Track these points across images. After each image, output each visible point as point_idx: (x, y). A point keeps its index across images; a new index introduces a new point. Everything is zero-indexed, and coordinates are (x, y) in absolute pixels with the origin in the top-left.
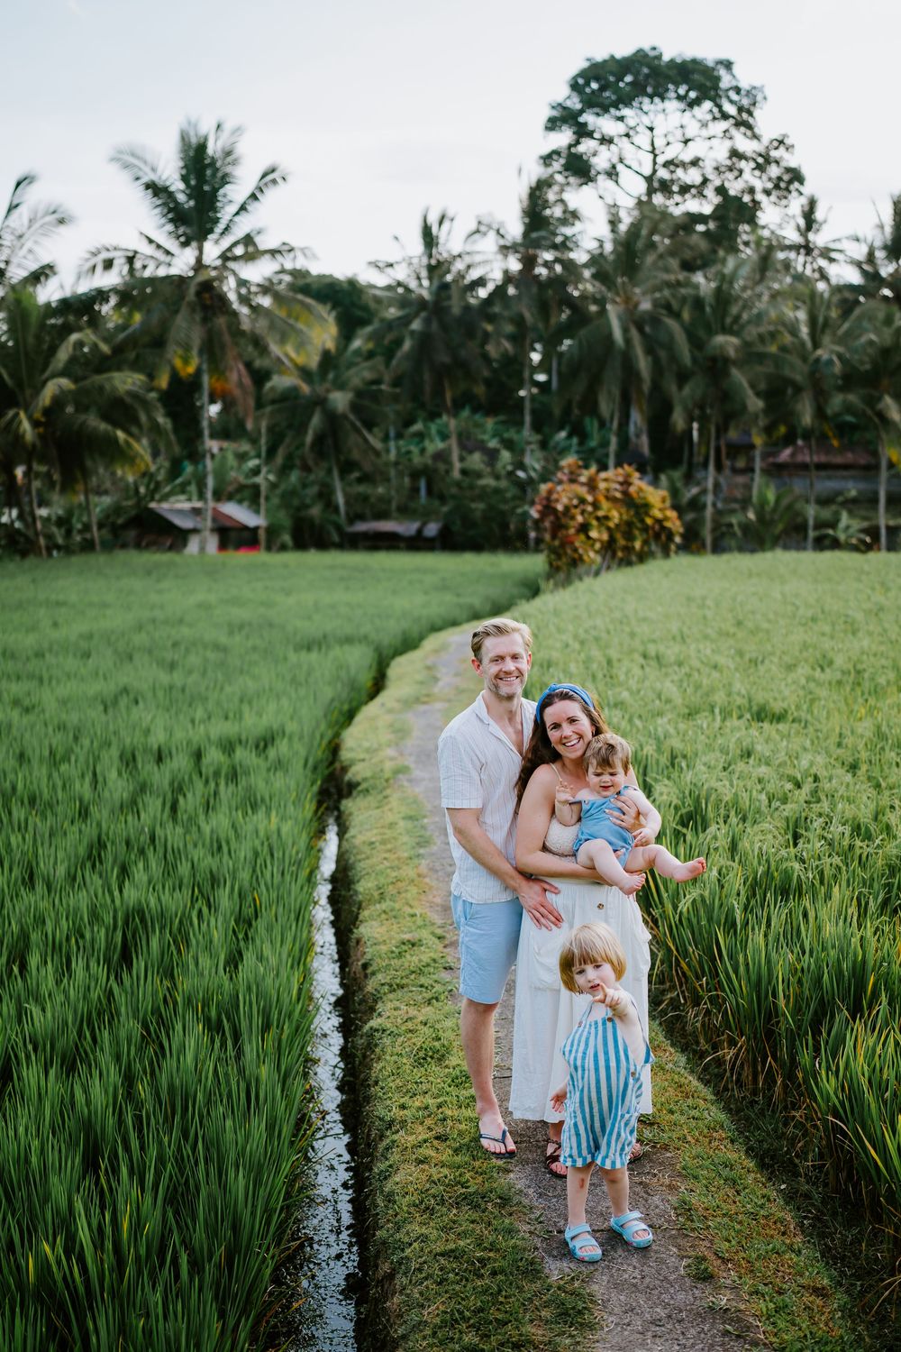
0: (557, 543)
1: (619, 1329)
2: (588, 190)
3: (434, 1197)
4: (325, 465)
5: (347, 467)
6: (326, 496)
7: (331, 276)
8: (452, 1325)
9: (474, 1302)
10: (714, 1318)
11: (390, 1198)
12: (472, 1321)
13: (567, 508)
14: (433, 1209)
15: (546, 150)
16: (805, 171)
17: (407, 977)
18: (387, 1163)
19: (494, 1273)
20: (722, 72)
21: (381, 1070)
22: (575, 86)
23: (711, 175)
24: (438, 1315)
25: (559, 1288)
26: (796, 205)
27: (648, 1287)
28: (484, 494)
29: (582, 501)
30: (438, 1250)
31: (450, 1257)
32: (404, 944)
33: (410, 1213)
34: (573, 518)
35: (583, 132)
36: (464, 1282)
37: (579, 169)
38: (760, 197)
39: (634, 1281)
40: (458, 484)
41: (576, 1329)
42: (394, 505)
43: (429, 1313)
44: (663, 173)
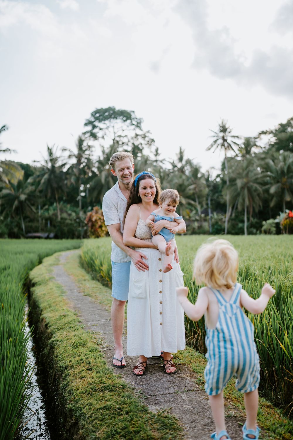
0: (93, 230)
1: (191, 429)
2: (96, 141)
3: (91, 389)
4: (19, 217)
5: (25, 218)
6: (19, 226)
7: (21, 163)
8: (112, 437)
9: (120, 425)
10: (232, 421)
11: (71, 392)
12: (121, 434)
13: (96, 220)
14: (92, 393)
15: (84, 131)
16: (155, 140)
17: (64, 325)
18: (67, 381)
19: (127, 413)
20: (132, 114)
21: (58, 352)
22: (92, 115)
23: (130, 139)
24: (104, 433)
25: (159, 416)
26: (153, 148)
27: (197, 412)
28: (67, 225)
29: (100, 219)
30: (98, 407)
31: (104, 409)
32: (61, 316)
33: (81, 396)
34: (97, 223)
35: (94, 127)
36: (113, 419)
37: (94, 136)
38: (144, 146)
39: (191, 410)
40: (60, 222)
41: (172, 431)
42: (40, 229)
43: (99, 434)
44: (118, 139)
